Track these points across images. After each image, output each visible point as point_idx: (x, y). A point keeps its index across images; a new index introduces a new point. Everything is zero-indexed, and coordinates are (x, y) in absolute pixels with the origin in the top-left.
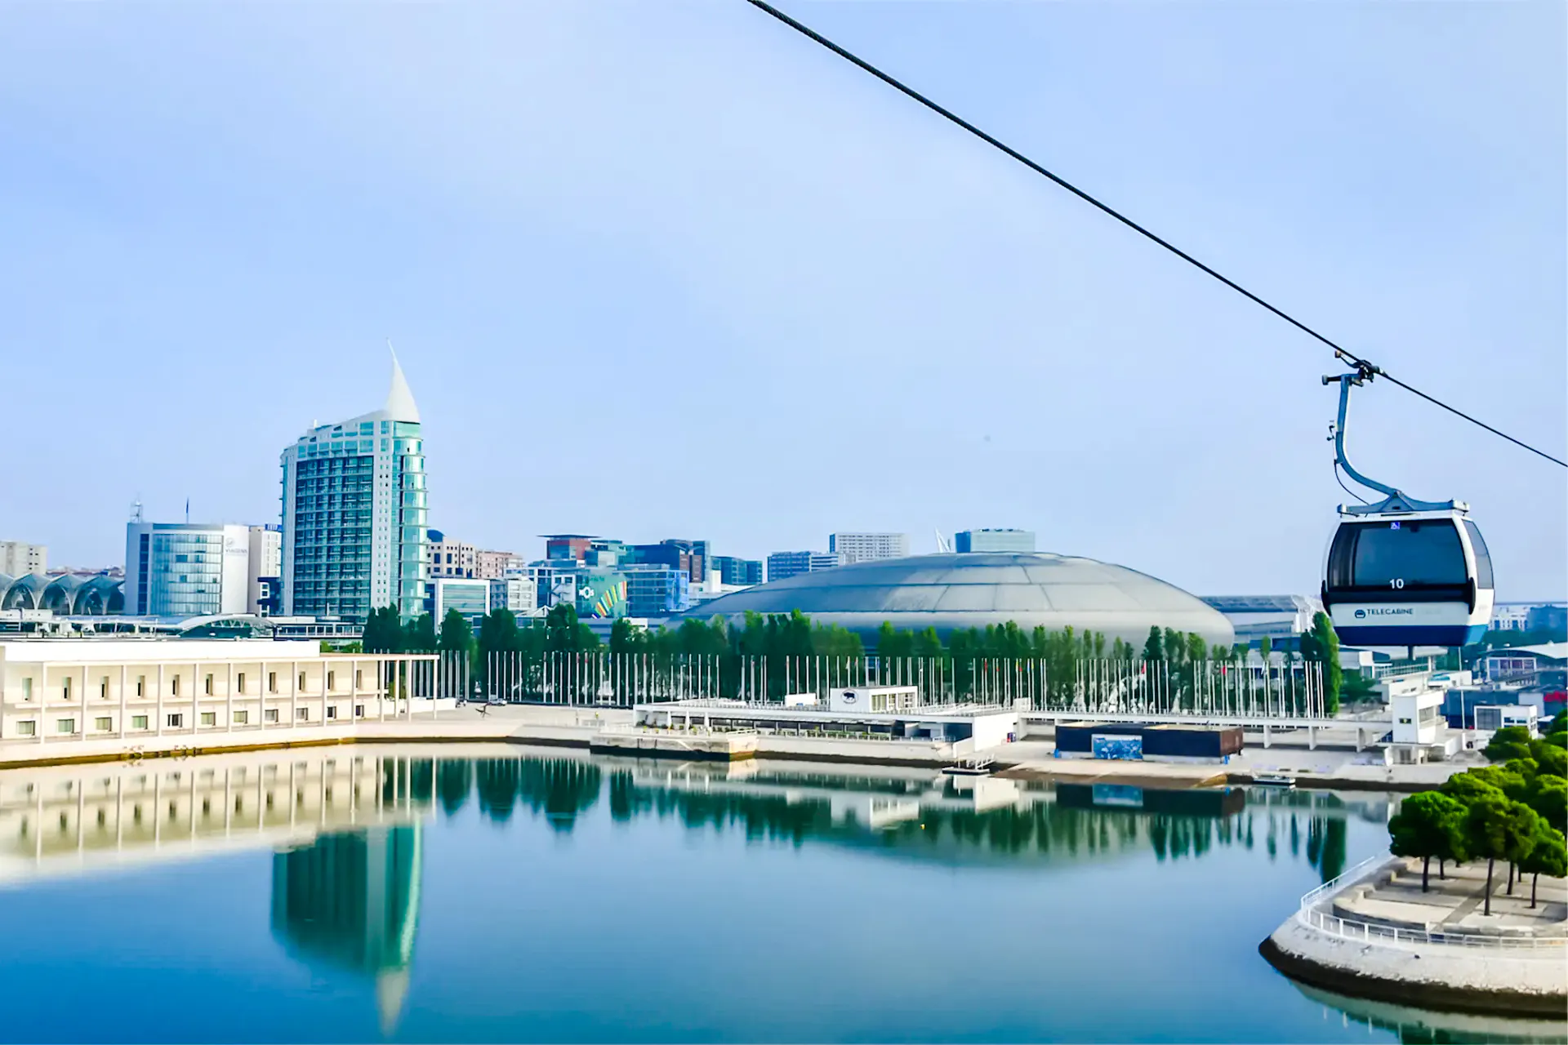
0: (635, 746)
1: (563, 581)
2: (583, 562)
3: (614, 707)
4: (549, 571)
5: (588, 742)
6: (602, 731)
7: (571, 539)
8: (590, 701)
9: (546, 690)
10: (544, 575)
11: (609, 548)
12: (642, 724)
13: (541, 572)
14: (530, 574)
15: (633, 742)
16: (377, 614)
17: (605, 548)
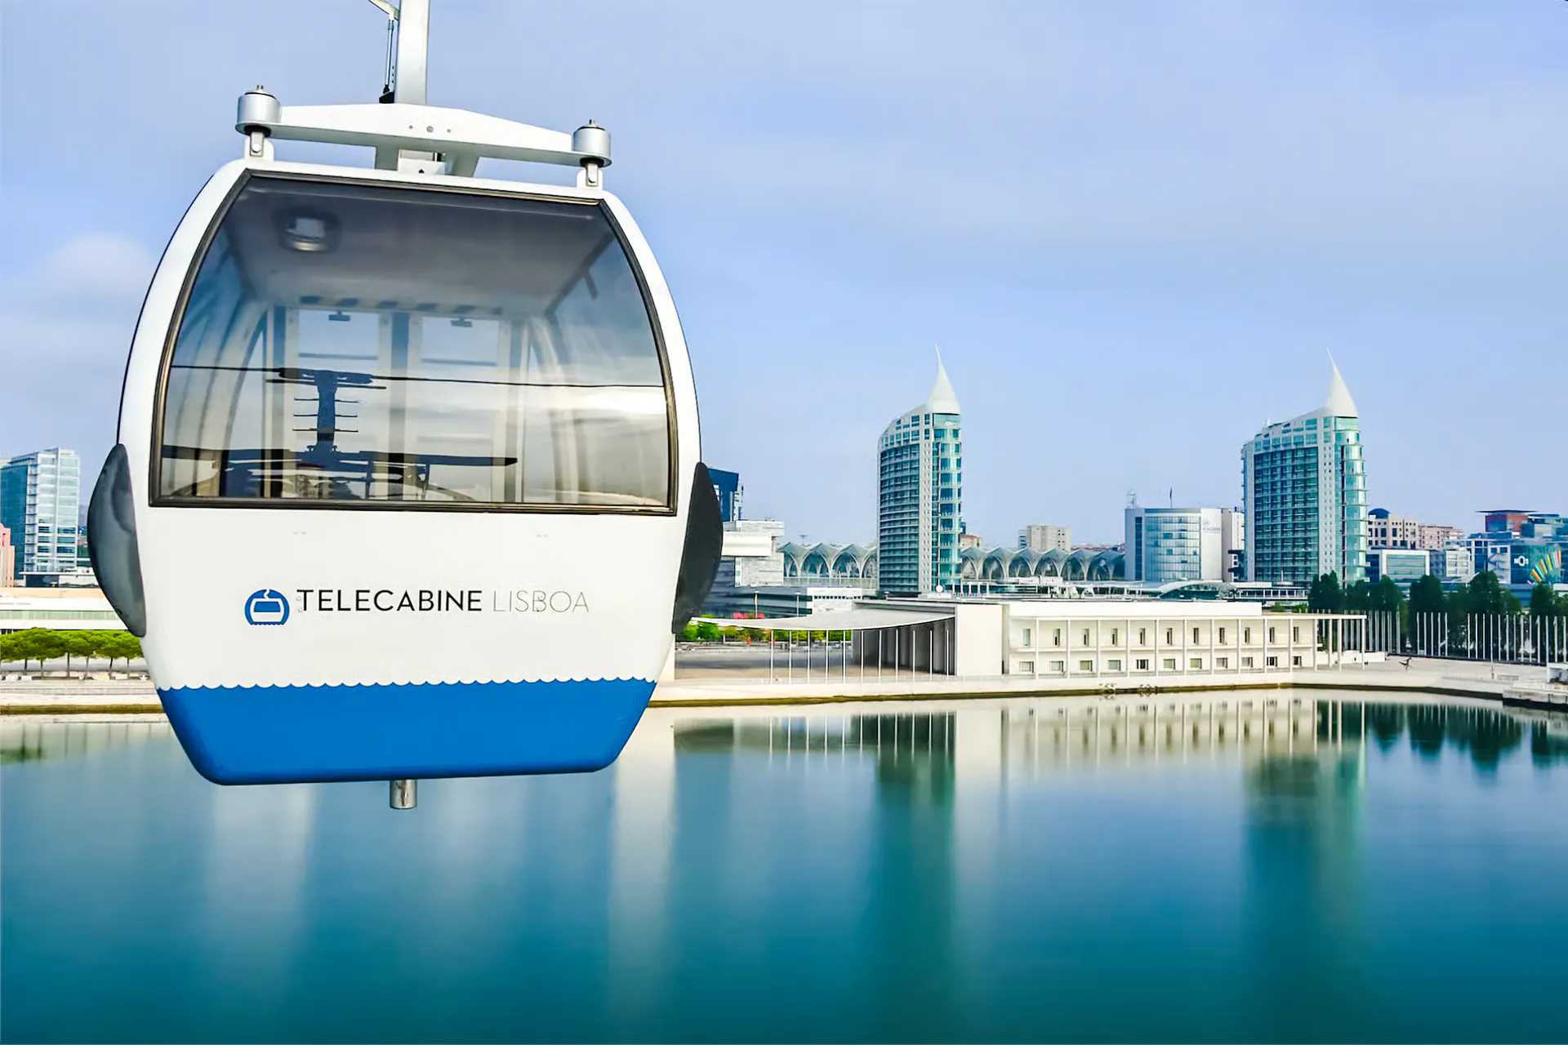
0: (1546, 700)
1: (1499, 551)
2: (1518, 533)
3: (1536, 664)
4: (1486, 543)
5: (1501, 695)
6: (1515, 686)
7: (1509, 514)
8: (1511, 657)
9: (1471, 647)
10: (1481, 545)
11: (1546, 522)
12: (1556, 680)
13: (1477, 543)
14: (1468, 545)
15: (1543, 697)
16: (1320, 580)
17: (1542, 522)
